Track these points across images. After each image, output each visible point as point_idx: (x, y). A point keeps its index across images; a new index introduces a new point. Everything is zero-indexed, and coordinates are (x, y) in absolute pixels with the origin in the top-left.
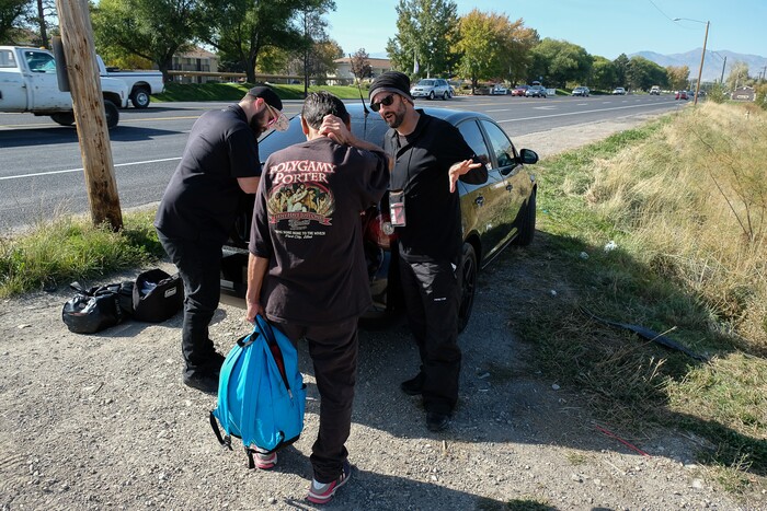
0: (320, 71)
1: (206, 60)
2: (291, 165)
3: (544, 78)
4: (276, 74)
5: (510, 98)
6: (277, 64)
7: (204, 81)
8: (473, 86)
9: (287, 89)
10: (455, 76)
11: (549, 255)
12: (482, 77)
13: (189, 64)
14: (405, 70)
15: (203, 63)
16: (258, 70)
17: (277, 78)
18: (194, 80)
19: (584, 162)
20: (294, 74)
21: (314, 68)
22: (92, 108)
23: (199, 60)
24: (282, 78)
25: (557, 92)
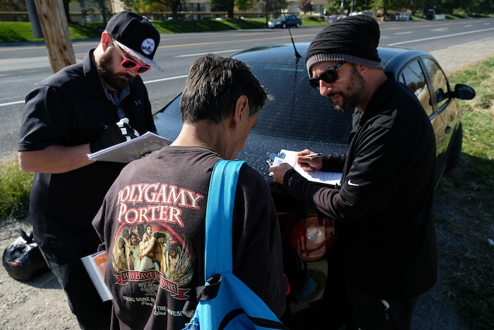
0: (276, 8)
1: (203, 4)
2: (137, 192)
3: (437, 7)
4: (248, 12)
5: (411, 23)
6: (249, 5)
7: (202, 17)
8: (383, 15)
9: (255, 22)
10: (371, 8)
11: (474, 185)
12: (391, 8)
13: (192, 7)
14: (335, 5)
15: (201, 6)
16: (236, 9)
17: (248, 14)
18: (195, 18)
19: (483, 78)
20: (260, 11)
21: (273, 6)
22: (61, 52)
23: (199, 4)
24: (252, 14)
25: (447, 17)
